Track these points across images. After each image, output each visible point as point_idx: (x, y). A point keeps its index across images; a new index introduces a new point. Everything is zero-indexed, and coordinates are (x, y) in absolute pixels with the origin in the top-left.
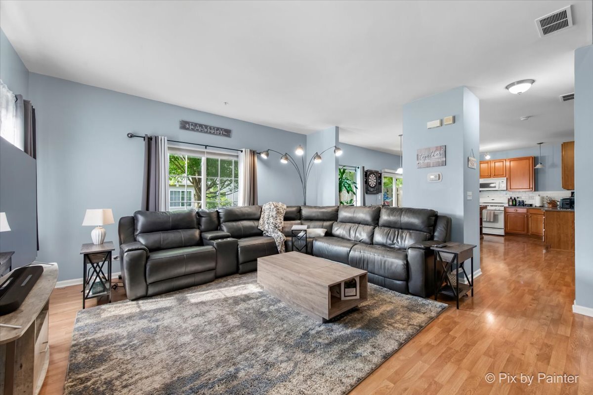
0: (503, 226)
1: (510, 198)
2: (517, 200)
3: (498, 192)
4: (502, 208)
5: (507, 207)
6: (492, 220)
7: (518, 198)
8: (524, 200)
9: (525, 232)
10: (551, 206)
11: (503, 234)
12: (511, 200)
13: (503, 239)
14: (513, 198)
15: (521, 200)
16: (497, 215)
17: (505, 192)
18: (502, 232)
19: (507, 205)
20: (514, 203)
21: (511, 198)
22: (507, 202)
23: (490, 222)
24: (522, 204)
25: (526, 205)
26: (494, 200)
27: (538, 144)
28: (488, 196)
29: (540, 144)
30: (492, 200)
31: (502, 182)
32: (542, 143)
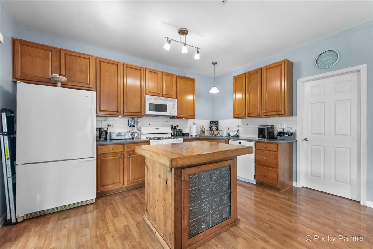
12: (173, 129)
15: (180, 129)
20: (175, 132)
26: (158, 129)
27: (213, 63)
28: (150, 124)
29: (214, 64)
30: (156, 129)
31: (174, 105)
32: (216, 63)
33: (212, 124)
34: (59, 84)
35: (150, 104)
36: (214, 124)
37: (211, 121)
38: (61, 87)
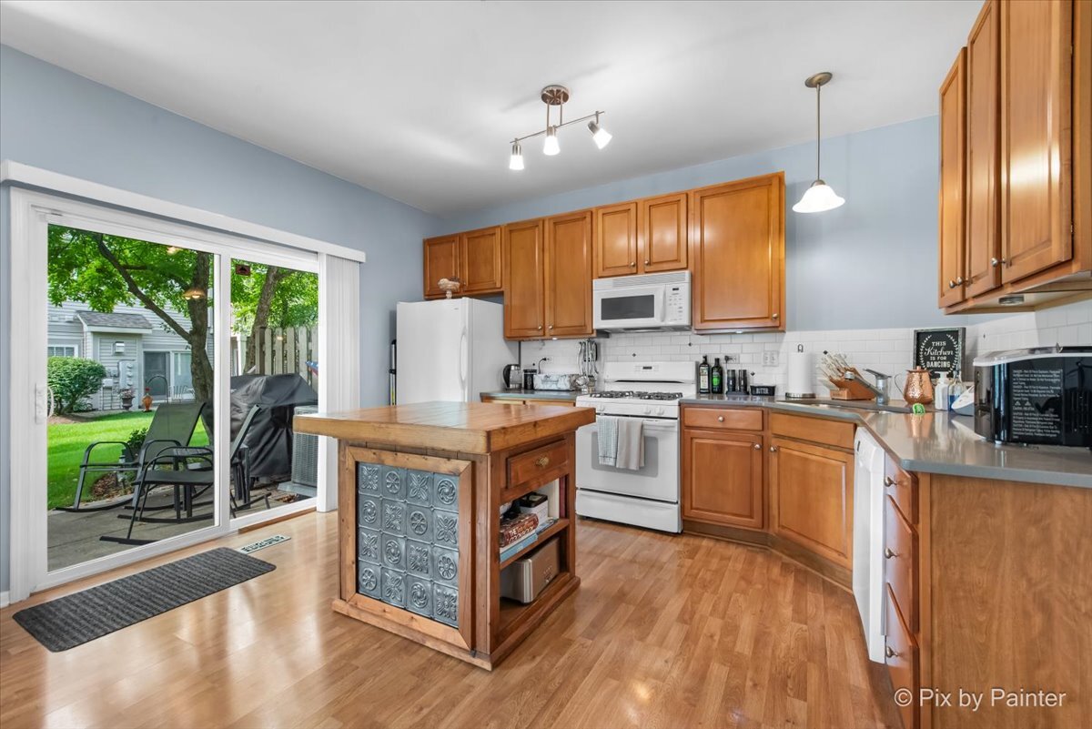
0: (673, 494)
1: (701, 360)
2: (726, 367)
3: (659, 338)
4: (671, 408)
5: (691, 404)
6: (633, 466)
7: (727, 359)
8: (750, 370)
9: (756, 521)
10: (844, 394)
11: (674, 526)
12: (705, 370)
13: (673, 547)
14: (712, 363)
15: (737, 368)
16: (655, 439)
17: (685, 338)
18: (669, 519)
19: (690, 393)
20: (716, 381)
21: (705, 363)
22: (691, 376)
23: (626, 470)
24: (741, 384)
25: (753, 388)
26: (650, 368)
27: (810, 84)
28: (634, 355)
29: (819, 82)
30: (645, 368)
31: (675, 292)
32: (826, 78)
33: (928, 345)
34: (449, 294)
35: (604, 301)
36: (939, 348)
37: (920, 336)
38: (453, 298)
